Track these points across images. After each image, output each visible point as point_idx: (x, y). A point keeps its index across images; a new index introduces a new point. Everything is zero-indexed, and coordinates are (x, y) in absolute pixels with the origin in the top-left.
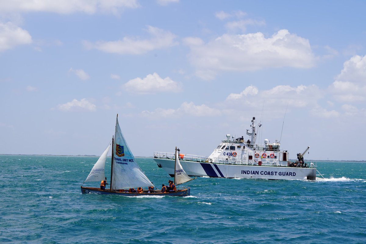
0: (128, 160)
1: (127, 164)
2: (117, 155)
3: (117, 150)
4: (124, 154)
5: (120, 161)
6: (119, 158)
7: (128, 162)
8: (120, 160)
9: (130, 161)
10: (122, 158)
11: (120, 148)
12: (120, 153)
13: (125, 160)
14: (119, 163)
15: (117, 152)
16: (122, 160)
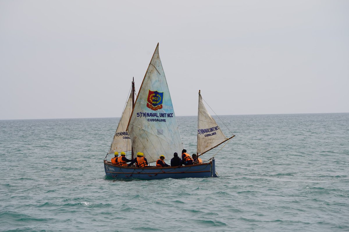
0: (167, 115)
1: (164, 120)
2: (149, 108)
3: (149, 100)
4: (162, 106)
5: (155, 118)
6: (154, 112)
7: (167, 118)
8: (155, 115)
9: (169, 116)
10: (158, 112)
11: (157, 97)
12: (155, 105)
13: (162, 115)
14: (153, 120)
15: (151, 103)
16: (158, 115)
